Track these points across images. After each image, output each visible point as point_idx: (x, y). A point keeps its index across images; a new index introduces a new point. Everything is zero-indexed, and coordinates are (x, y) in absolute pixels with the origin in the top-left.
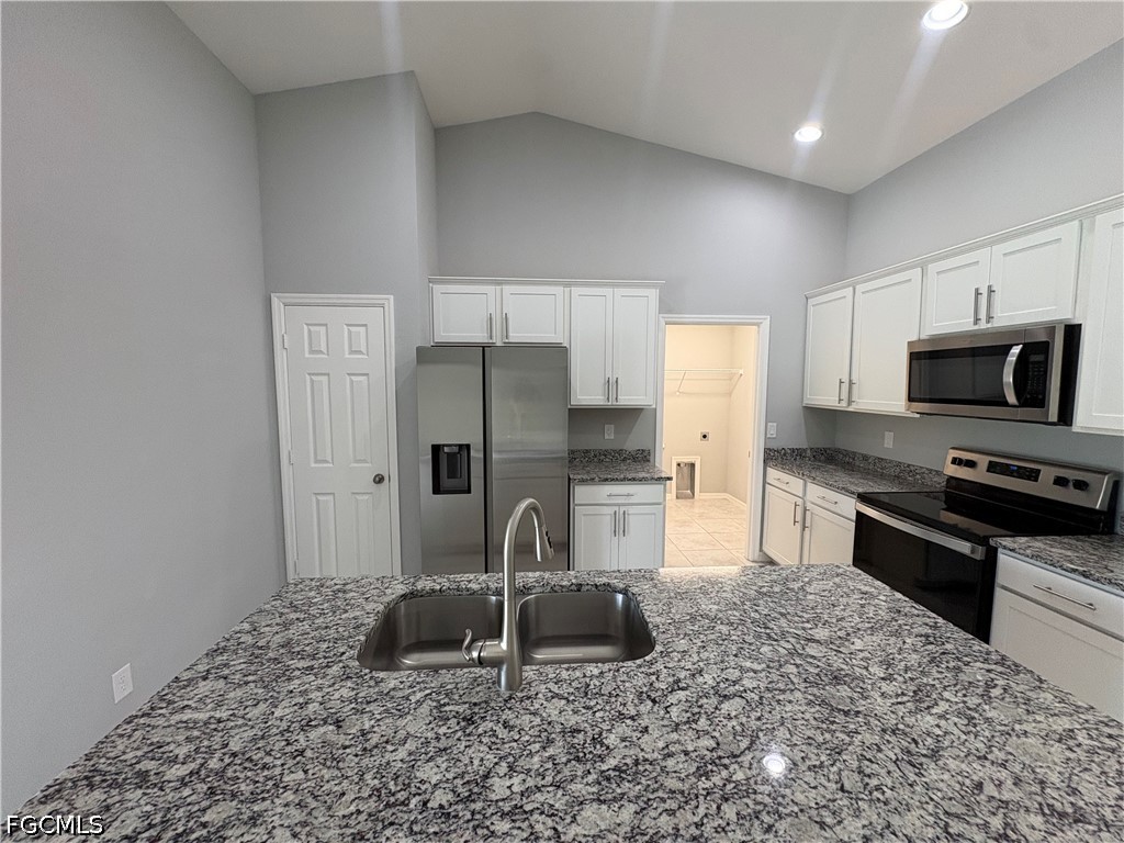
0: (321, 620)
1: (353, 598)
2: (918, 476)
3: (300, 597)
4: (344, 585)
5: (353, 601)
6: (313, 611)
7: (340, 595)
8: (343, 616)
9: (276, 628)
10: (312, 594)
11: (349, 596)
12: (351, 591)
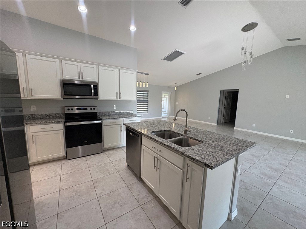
0: (207, 150)
1: (197, 151)
2: (51, 116)
3: (211, 158)
4: (196, 156)
5: (197, 150)
6: (208, 153)
7: (199, 153)
8: (201, 149)
9: (218, 153)
10: (207, 157)
11: (197, 152)
12: (196, 153)
